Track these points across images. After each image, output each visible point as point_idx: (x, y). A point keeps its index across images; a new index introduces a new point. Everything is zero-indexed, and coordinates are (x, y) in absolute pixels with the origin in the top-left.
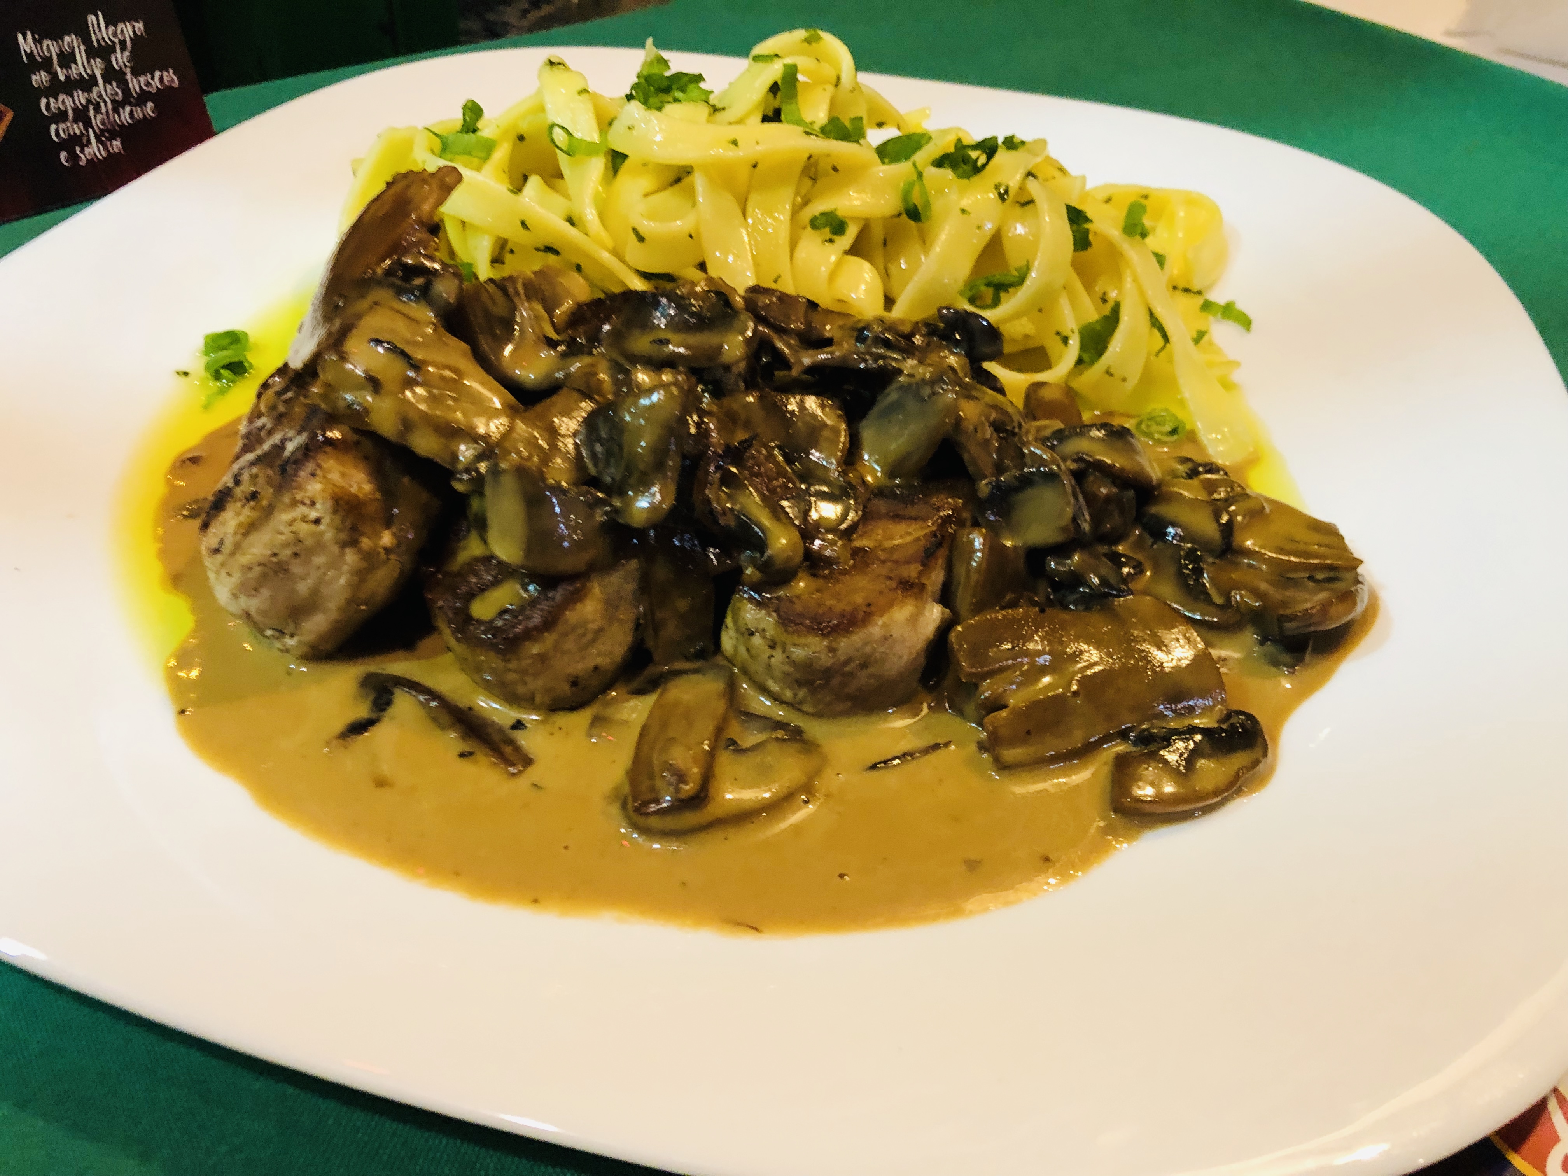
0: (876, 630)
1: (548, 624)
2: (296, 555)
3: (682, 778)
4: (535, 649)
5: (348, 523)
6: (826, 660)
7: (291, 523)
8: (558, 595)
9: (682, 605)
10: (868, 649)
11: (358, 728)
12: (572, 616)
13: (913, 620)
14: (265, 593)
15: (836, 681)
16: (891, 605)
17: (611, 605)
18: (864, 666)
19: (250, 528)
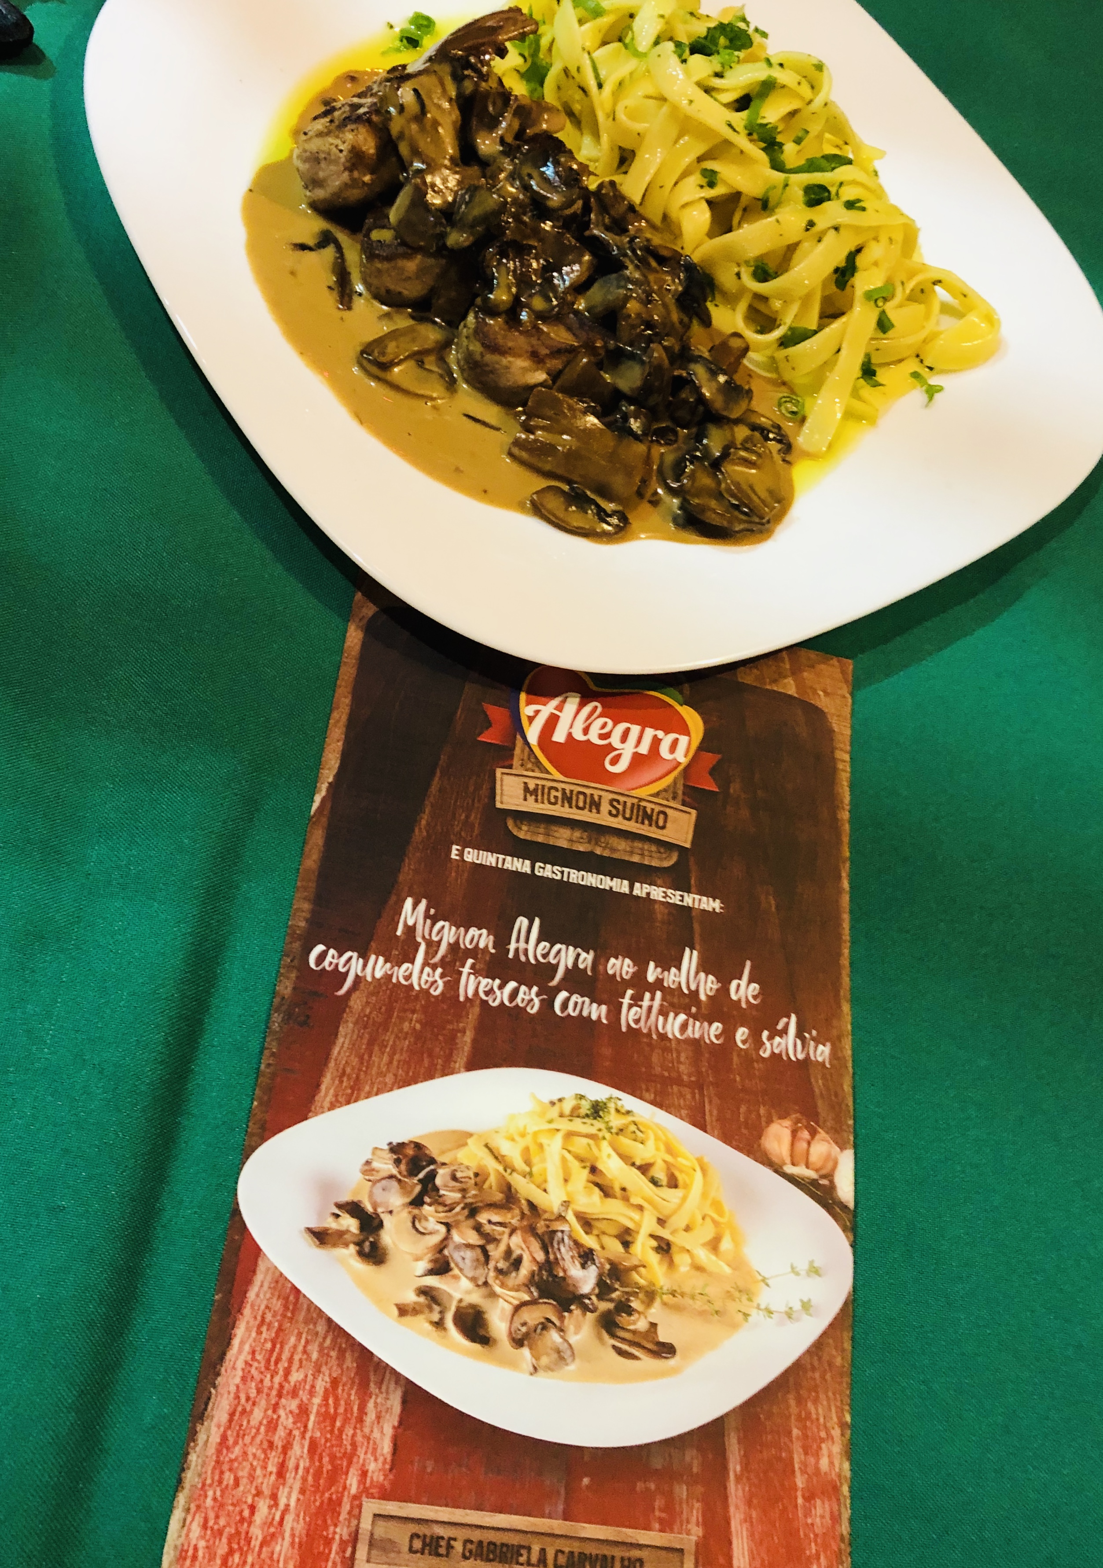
0: (505, 361)
1: (388, 259)
2: (325, 158)
3: (383, 354)
4: (379, 265)
5: (354, 160)
6: (478, 357)
7: (332, 144)
8: (401, 250)
9: (453, 294)
10: (497, 366)
11: (303, 247)
12: (401, 263)
13: (525, 370)
14: (307, 166)
15: (478, 370)
16: (520, 356)
17: (422, 271)
18: (492, 372)
19: (320, 134)
